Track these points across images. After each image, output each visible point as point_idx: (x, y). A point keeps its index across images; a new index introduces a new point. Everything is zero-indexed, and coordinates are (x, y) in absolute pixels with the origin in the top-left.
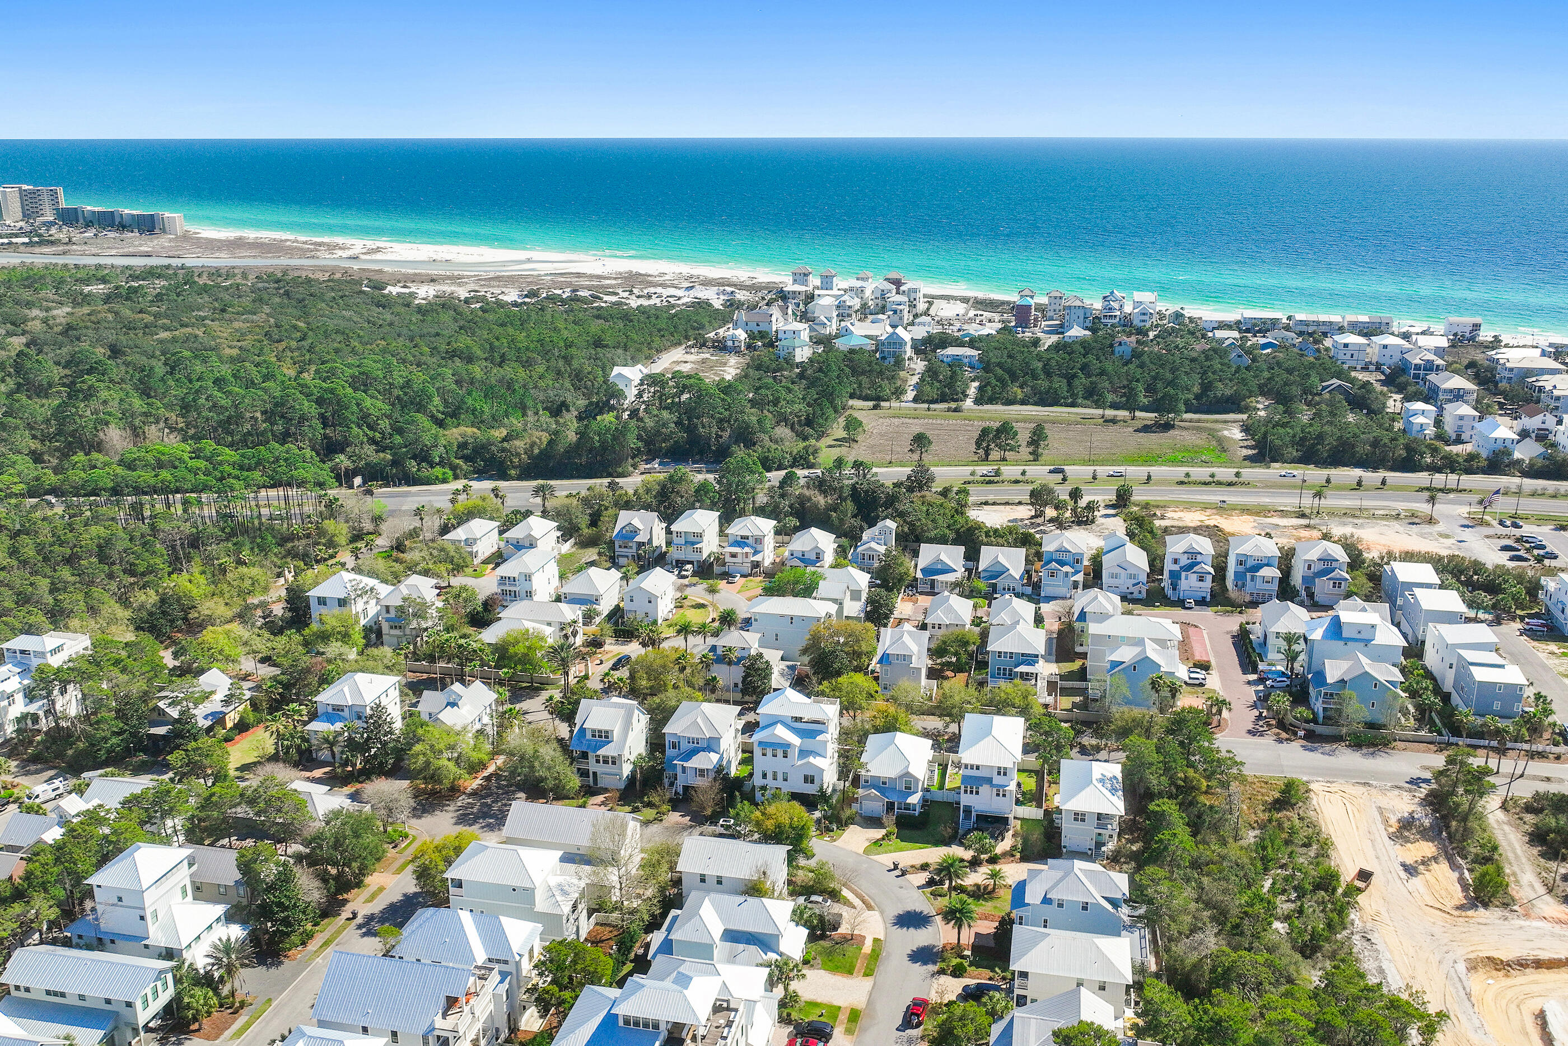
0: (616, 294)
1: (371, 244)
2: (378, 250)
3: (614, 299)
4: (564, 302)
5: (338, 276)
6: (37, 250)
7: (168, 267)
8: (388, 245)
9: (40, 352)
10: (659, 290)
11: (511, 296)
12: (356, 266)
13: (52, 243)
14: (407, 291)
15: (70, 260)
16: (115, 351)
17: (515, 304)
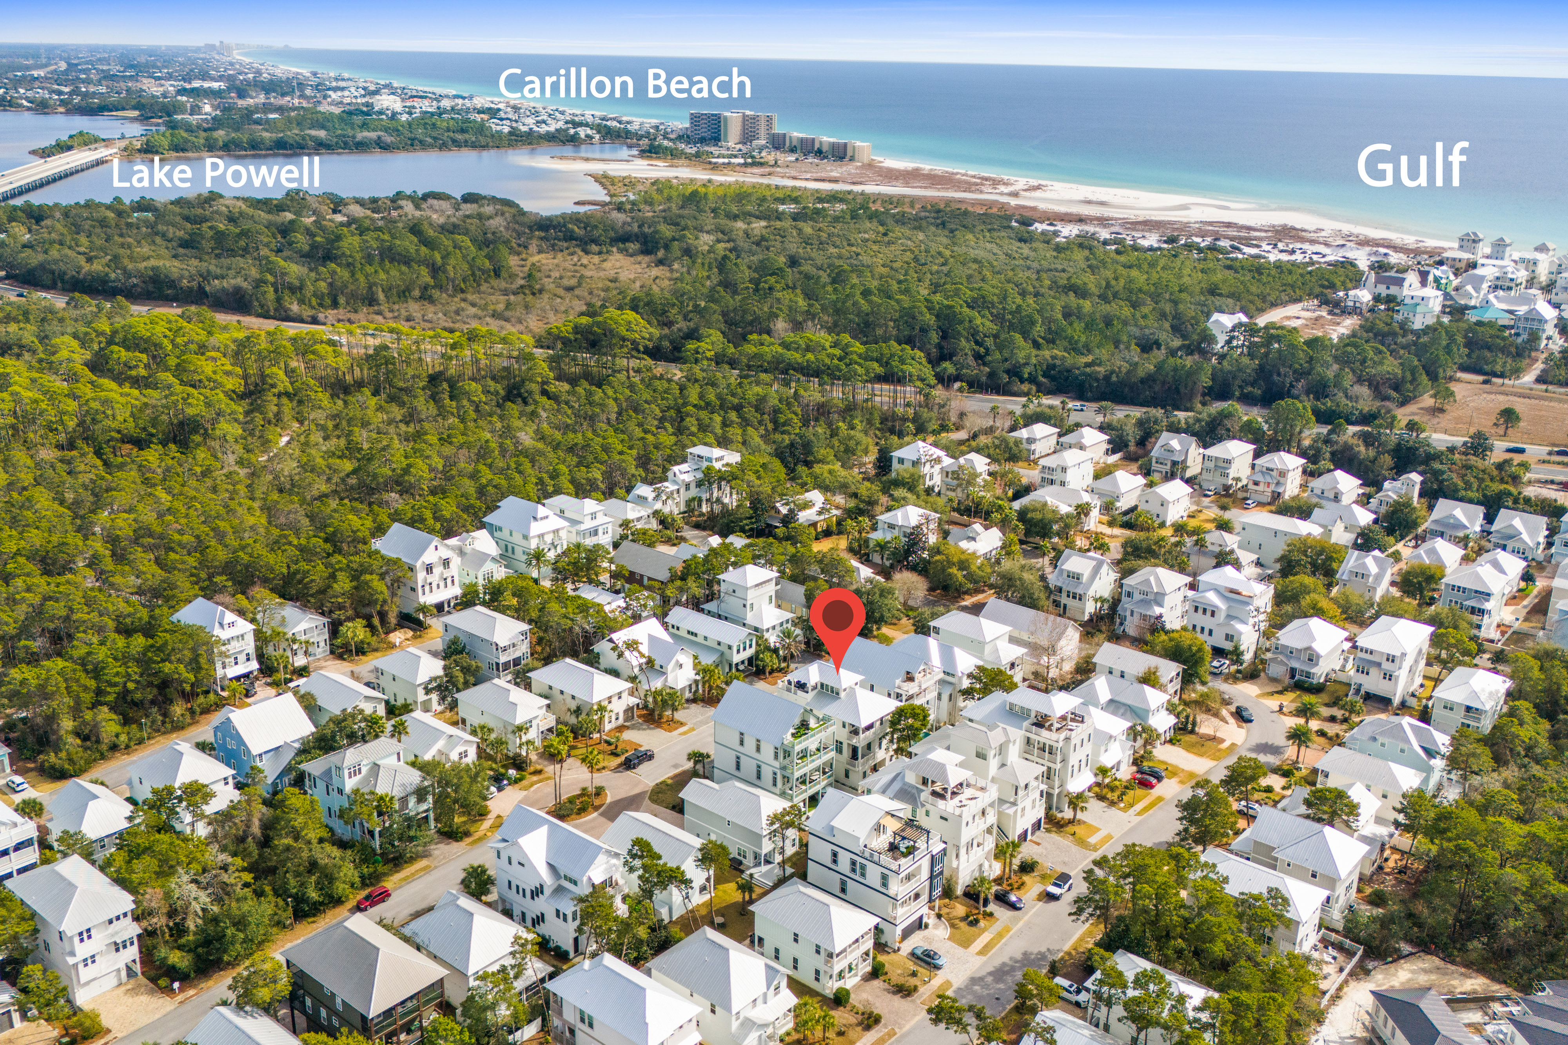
0: (1258, 246)
1: (1034, 182)
2: (1038, 188)
3: (1254, 251)
4: (1200, 250)
5: (994, 210)
6: (749, 170)
7: (849, 192)
8: (1049, 183)
9: (738, 257)
10: (1306, 246)
11: (1151, 240)
12: (1013, 202)
13: (761, 164)
14: (1052, 228)
15: (775, 181)
16: (793, 262)
17: (1151, 249)
